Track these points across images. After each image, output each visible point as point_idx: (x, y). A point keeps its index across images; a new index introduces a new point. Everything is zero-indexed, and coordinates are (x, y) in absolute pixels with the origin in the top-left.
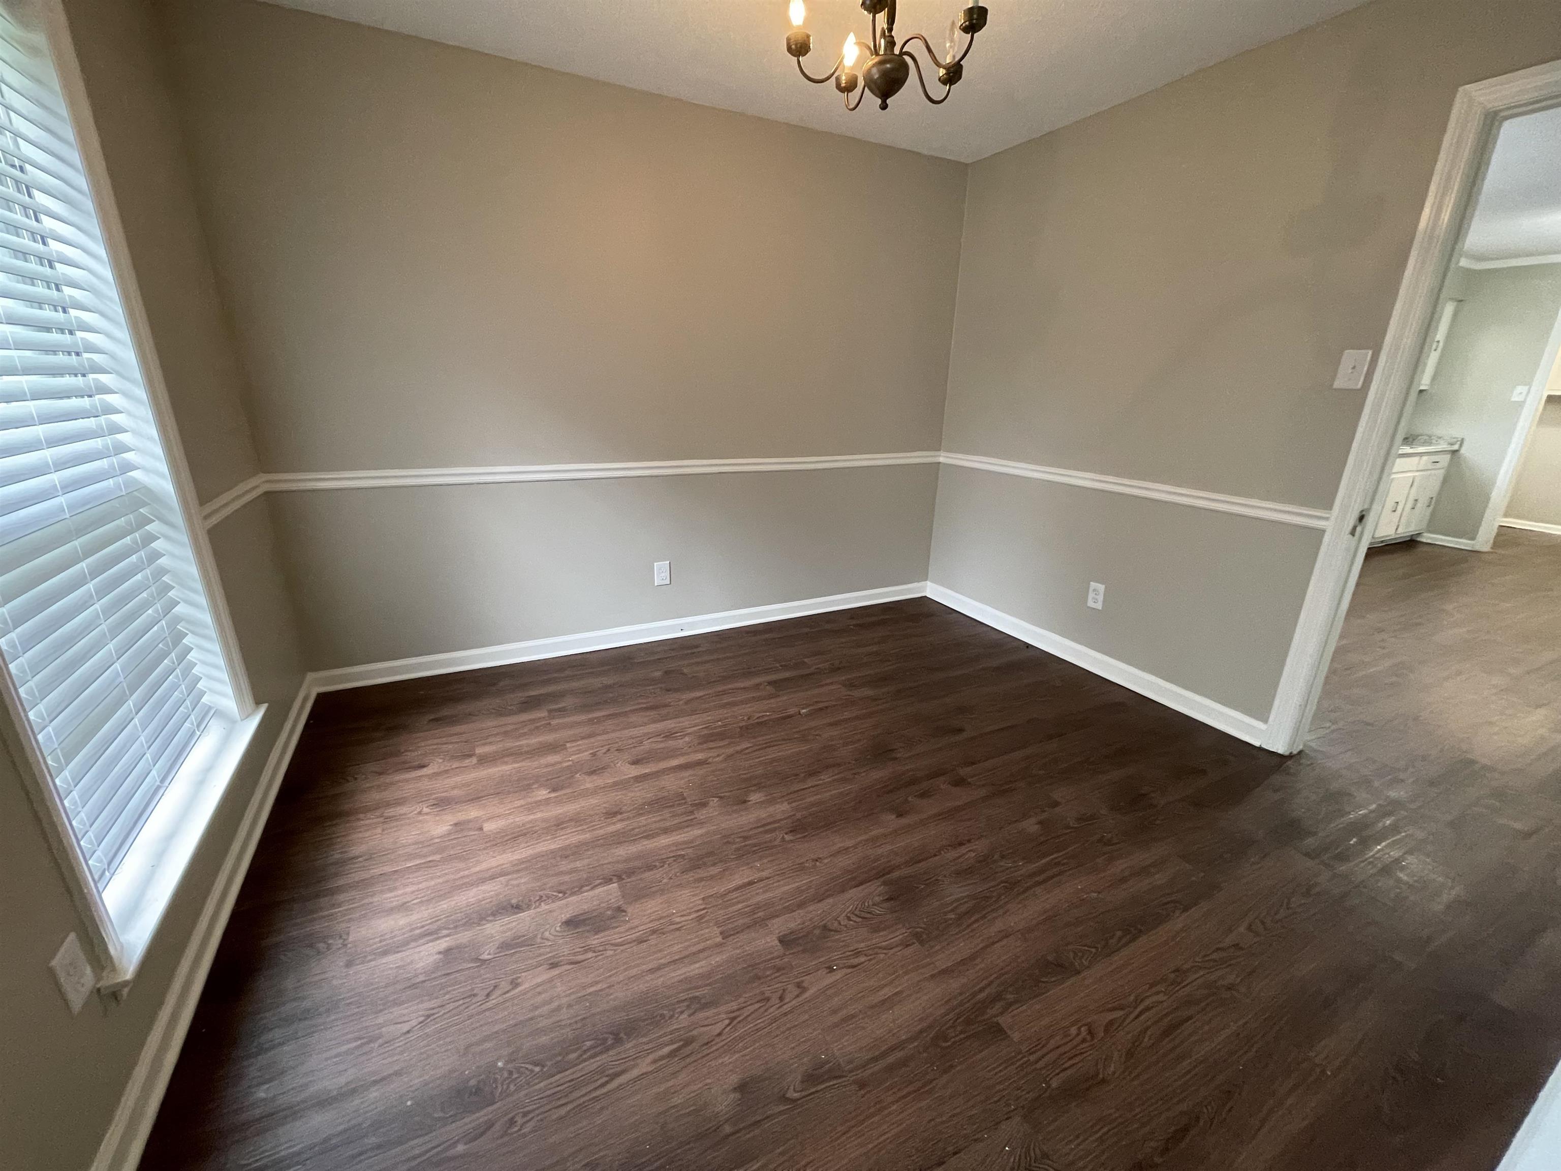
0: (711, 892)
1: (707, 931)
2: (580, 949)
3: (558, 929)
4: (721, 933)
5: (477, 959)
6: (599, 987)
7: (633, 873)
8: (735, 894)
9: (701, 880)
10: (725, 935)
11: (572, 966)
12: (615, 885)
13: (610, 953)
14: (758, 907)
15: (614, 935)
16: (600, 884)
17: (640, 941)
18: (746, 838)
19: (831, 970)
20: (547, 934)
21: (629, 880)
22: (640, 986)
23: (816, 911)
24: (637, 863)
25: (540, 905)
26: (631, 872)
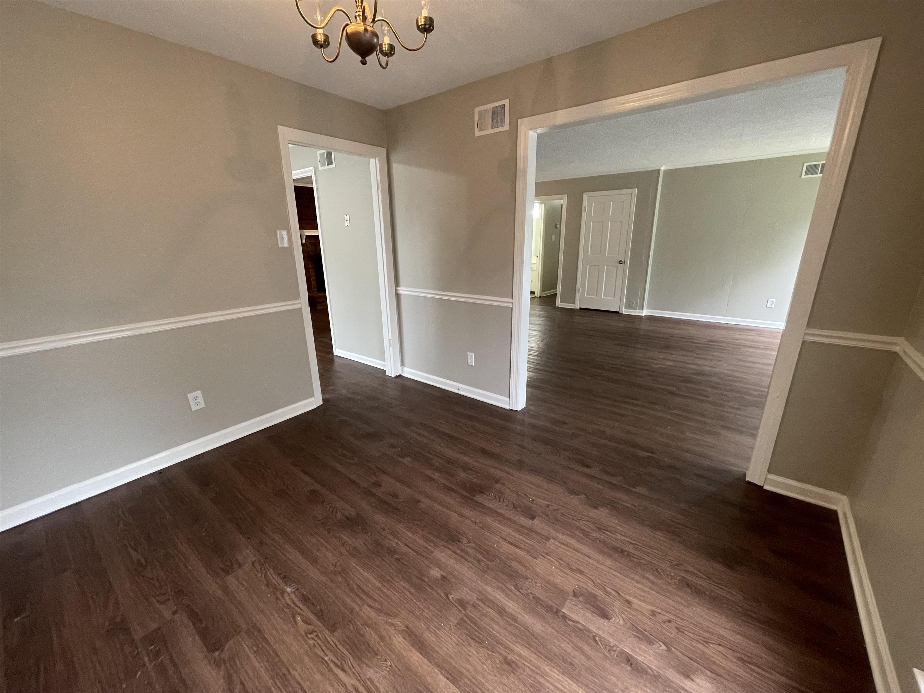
0: (530, 558)
1: (552, 547)
2: (611, 596)
3: (613, 619)
4: (548, 541)
5: (669, 650)
6: (615, 573)
7: (547, 606)
8: (522, 546)
9: (525, 567)
10: (548, 539)
11: (620, 593)
12: (563, 610)
13: (599, 581)
14: (522, 534)
15: (590, 587)
16: (570, 620)
17: (581, 572)
18: (479, 561)
19: (533, 500)
20: (621, 622)
21: (554, 605)
22: (600, 557)
23: (509, 514)
24: (540, 610)
25: (614, 646)
26: (549, 608)
